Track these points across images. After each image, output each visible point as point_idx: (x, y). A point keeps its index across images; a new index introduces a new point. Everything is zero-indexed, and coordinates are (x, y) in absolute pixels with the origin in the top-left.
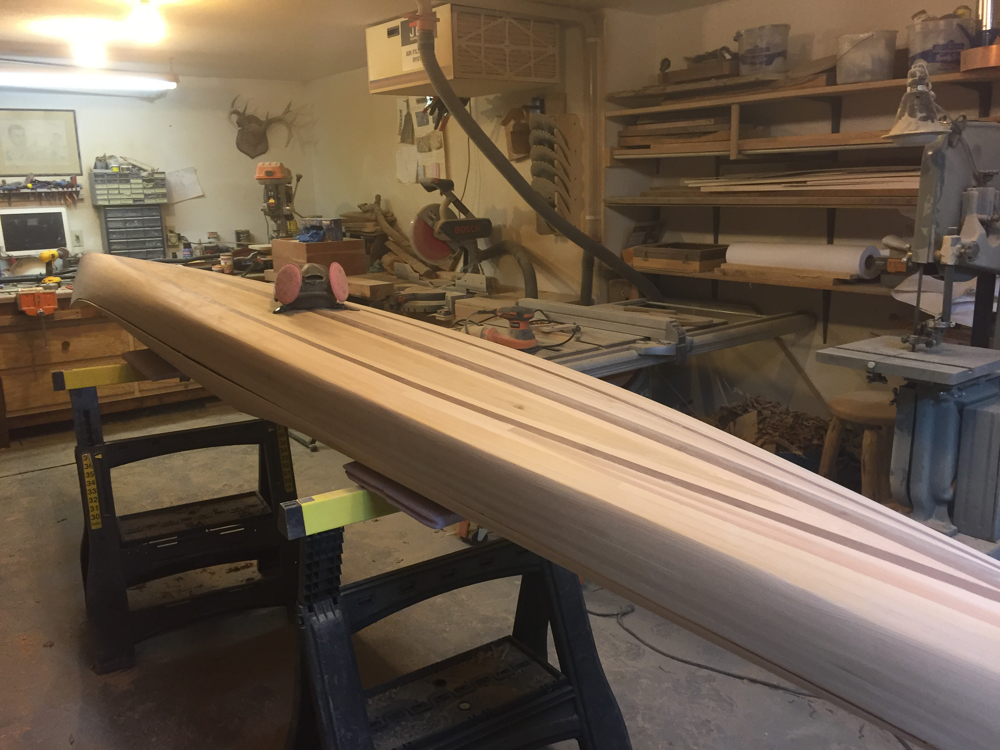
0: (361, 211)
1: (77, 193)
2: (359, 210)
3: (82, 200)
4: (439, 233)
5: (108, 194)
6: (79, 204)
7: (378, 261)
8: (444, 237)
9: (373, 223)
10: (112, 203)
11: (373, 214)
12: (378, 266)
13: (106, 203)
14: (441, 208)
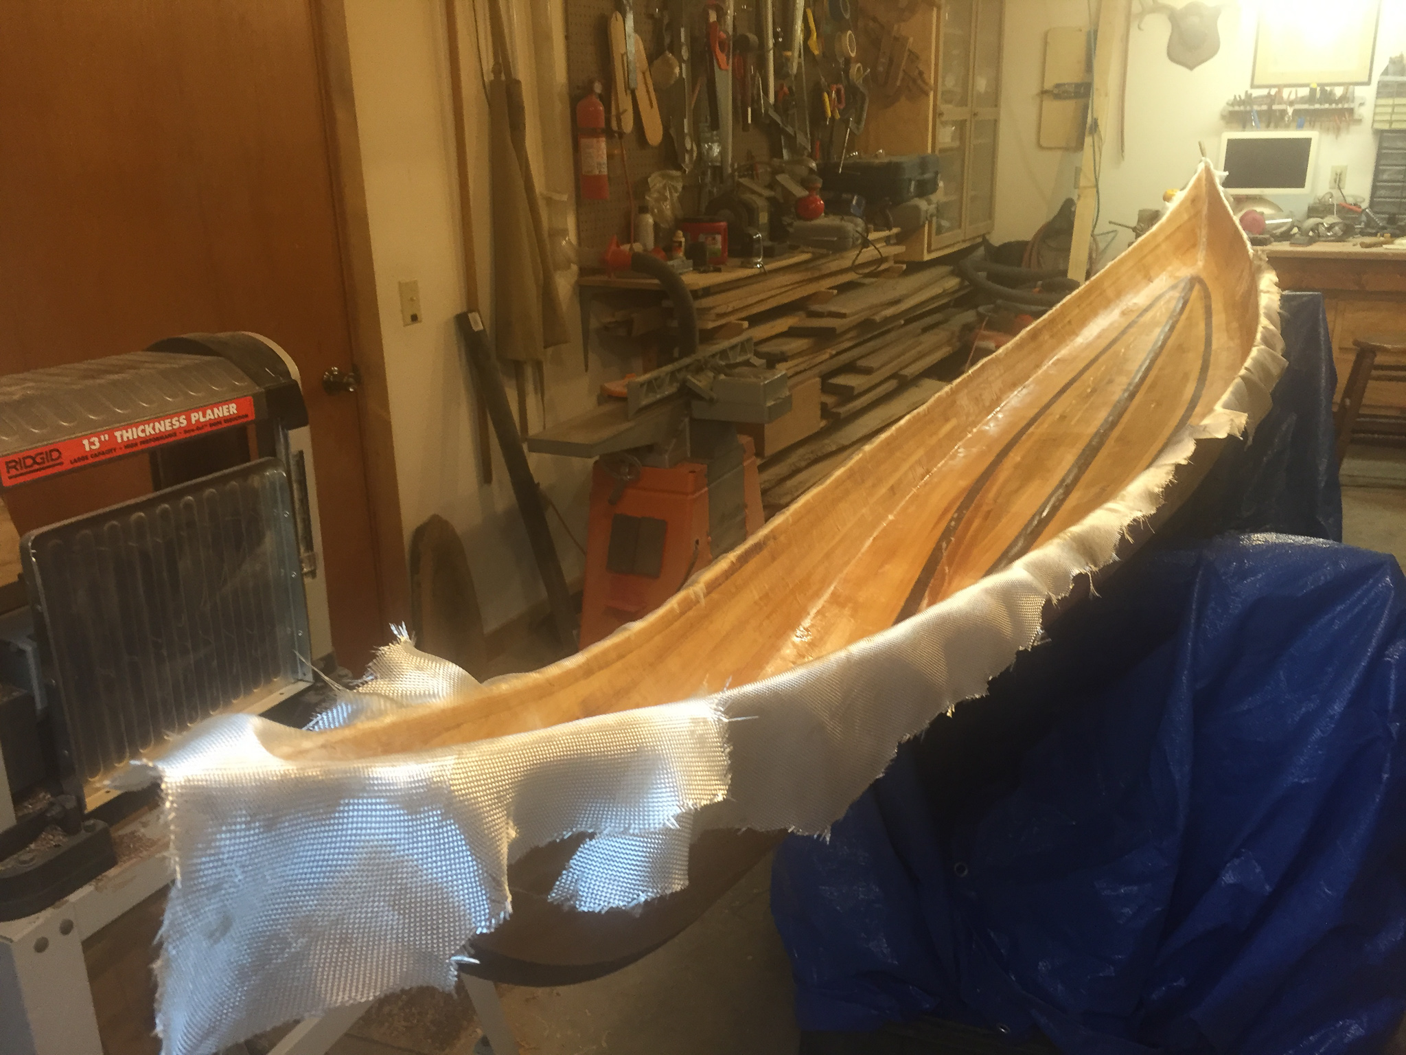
1: (1351, 111)
3: (1359, 121)
5: (1393, 113)
6: (1354, 128)
10: (1396, 126)
13: (1386, 127)
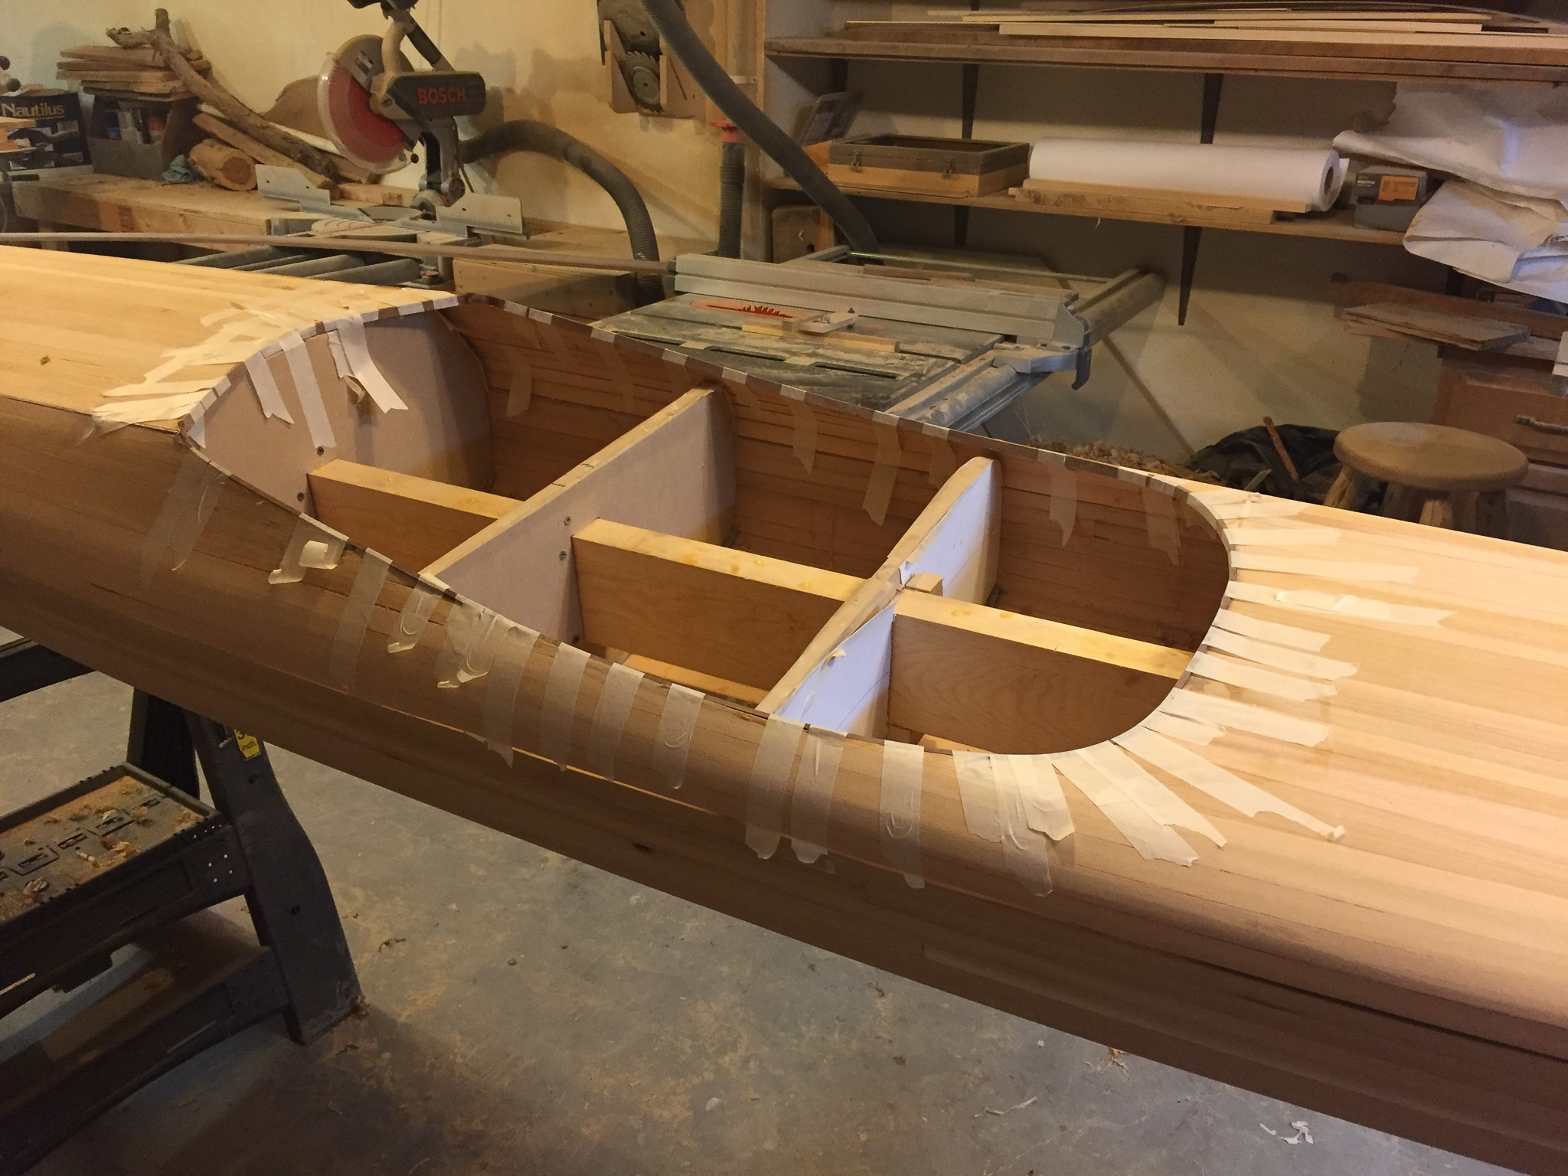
0: (116, 45)
2: (112, 43)
4: (386, 103)
7: (180, 158)
8: (395, 112)
9: (160, 74)
11: (158, 53)
12: (184, 171)
14: (386, 47)
